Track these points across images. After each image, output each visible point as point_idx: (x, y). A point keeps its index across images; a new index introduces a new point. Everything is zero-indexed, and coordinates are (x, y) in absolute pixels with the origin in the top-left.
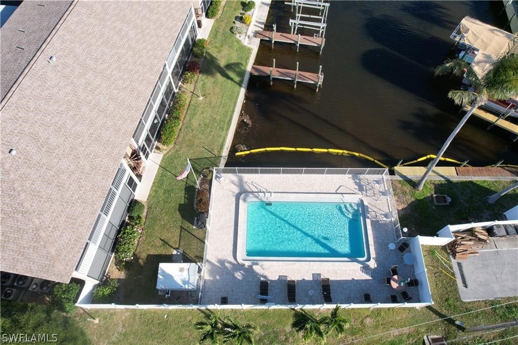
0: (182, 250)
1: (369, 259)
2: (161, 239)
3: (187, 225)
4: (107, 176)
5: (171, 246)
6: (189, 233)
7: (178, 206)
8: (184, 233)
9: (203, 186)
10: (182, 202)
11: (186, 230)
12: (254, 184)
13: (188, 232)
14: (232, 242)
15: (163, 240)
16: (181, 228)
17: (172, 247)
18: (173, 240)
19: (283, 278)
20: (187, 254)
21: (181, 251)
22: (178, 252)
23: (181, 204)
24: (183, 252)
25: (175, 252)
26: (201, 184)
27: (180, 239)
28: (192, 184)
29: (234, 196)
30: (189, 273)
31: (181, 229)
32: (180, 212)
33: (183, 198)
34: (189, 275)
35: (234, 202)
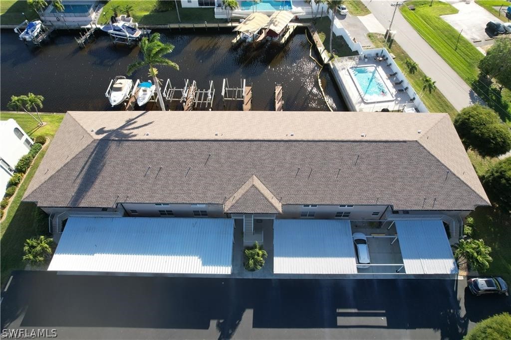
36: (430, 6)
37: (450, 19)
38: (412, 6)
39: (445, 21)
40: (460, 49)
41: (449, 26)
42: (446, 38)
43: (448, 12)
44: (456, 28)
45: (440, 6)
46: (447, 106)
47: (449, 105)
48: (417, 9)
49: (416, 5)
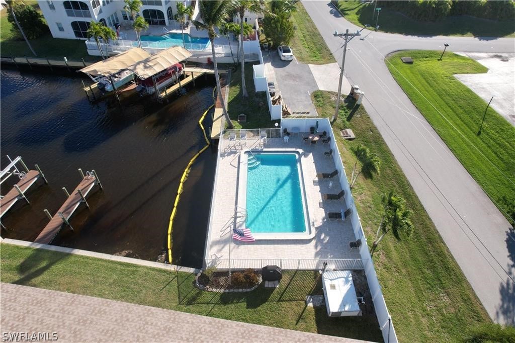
0: (306, 296)
1: (298, 153)
2: (296, 324)
3: (275, 295)
4: (252, 333)
5: (304, 310)
6: (285, 291)
7: (250, 310)
8: (286, 296)
9: (222, 284)
10: (244, 305)
11: (282, 295)
12: (224, 228)
13: (284, 293)
14: (293, 246)
15: (298, 322)
16: (279, 300)
17: (305, 308)
18: (296, 308)
19: (321, 205)
20: (311, 290)
21: (308, 298)
22: (309, 301)
23: (247, 305)
24: (309, 295)
25: (310, 305)
26: (218, 286)
27: (294, 301)
28: (218, 297)
29: (238, 247)
30: (335, 279)
31: (282, 301)
32: (259, 306)
33: (239, 304)
34: (338, 278)
35: (246, 246)
36: (439, 60)
37: (471, 81)
38: (408, 58)
39: (462, 82)
40: (487, 134)
41: (469, 91)
42: (462, 111)
43: (468, 70)
44: (482, 95)
45: (456, 60)
46: (447, 269)
47: (451, 265)
48: (416, 62)
49: (416, 58)
